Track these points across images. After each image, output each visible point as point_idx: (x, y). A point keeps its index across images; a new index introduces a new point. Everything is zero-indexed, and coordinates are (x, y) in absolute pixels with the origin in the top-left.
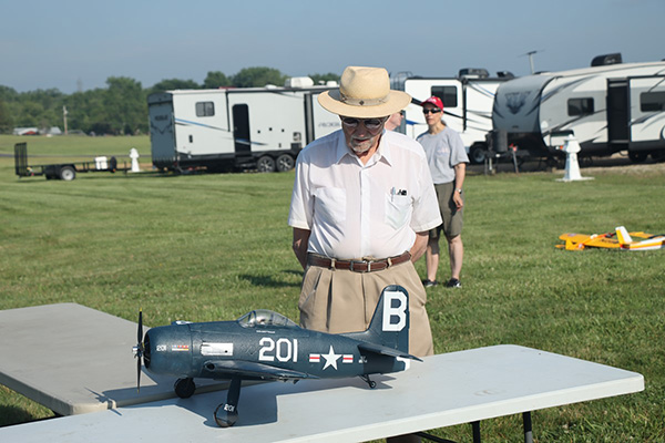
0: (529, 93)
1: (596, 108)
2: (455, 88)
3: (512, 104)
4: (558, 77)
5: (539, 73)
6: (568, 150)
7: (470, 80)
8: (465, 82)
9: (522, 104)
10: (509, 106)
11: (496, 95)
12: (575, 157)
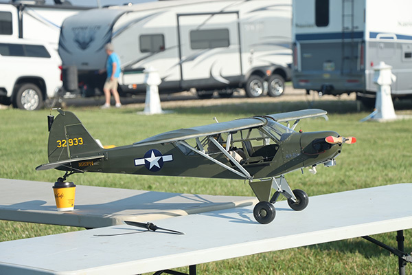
0: (99, 28)
1: (167, 45)
2: (10, 14)
3: (81, 40)
4: (128, 12)
5: (107, 7)
6: (149, 82)
7: (26, 6)
8: (20, 8)
9: (92, 40)
10: (77, 41)
11: (62, 28)
12: (156, 90)
